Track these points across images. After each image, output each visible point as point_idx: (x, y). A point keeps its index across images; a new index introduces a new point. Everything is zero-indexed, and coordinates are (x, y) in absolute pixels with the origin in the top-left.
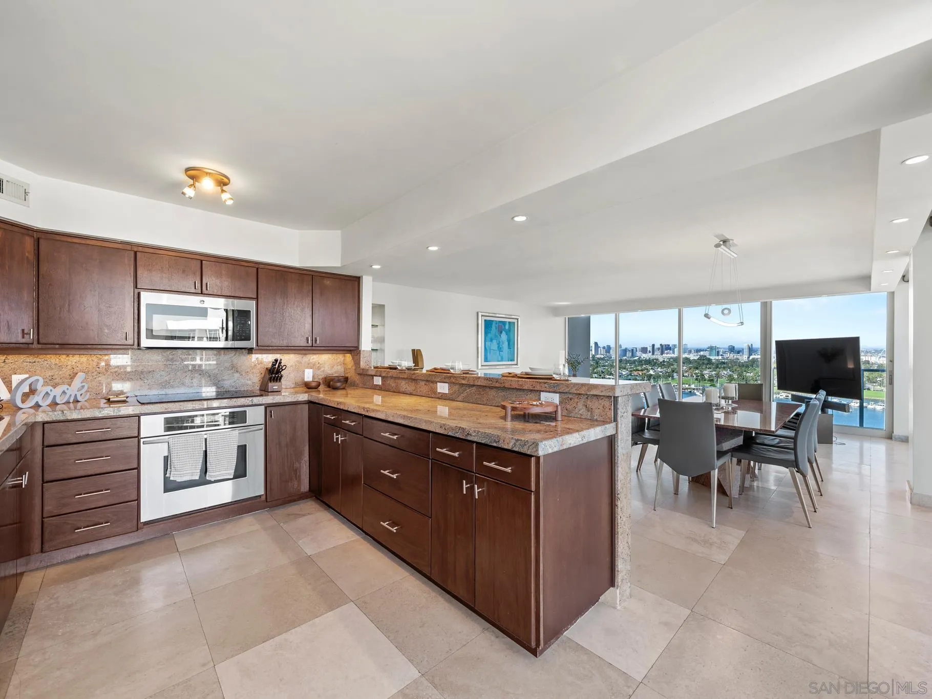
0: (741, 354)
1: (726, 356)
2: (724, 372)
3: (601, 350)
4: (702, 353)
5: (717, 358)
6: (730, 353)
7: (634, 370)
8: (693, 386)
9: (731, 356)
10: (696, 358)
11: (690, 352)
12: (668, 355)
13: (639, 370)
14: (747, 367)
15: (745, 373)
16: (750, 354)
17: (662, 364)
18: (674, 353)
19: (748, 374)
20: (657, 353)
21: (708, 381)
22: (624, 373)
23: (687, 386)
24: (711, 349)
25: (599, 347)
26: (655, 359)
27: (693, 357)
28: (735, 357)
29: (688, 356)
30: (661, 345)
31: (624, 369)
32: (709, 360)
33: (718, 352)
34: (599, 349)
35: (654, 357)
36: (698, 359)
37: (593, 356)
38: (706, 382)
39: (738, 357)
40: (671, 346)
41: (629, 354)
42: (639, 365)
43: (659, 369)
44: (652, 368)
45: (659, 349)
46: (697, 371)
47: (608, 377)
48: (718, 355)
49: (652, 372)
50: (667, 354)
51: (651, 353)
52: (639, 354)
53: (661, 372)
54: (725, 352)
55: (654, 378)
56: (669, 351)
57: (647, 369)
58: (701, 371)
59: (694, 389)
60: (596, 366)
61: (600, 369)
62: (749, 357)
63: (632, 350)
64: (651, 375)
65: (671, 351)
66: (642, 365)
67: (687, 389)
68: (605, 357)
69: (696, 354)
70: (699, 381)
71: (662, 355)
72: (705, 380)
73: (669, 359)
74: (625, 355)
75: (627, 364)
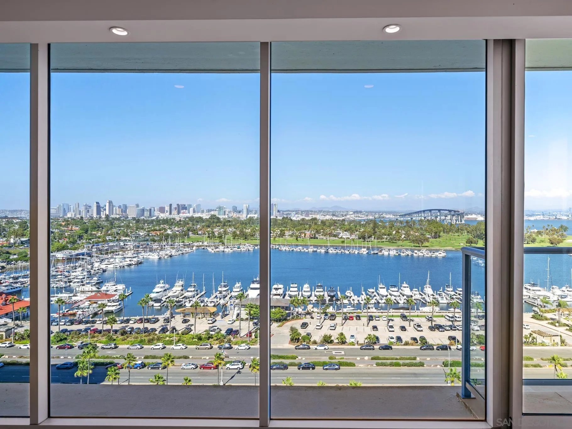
0: (241, 213)
1: (230, 215)
2: (230, 229)
3: (116, 209)
4: (212, 213)
5: (224, 217)
6: (234, 213)
7: (152, 230)
8: (205, 243)
9: (235, 215)
10: (208, 218)
11: (203, 212)
12: (184, 215)
13: (156, 230)
14: (246, 224)
15: (244, 229)
16: (248, 214)
17: (179, 224)
18: (189, 212)
19: (247, 231)
20: (174, 212)
21: (217, 238)
22: (141, 234)
23: (201, 243)
24: (220, 208)
25: (115, 206)
26: (173, 219)
27: (205, 216)
28: (237, 216)
29: (201, 216)
30: (178, 205)
31: (142, 229)
32: (218, 219)
33: (225, 212)
34: (114, 208)
35: (171, 216)
36: (209, 218)
37: (107, 216)
38: (216, 239)
39: (239, 216)
40: (186, 206)
41: (147, 214)
42: (157, 225)
43: (176, 229)
44: (169, 228)
45: (176, 208)
46: (209, 229)
47: (124, 238)
48: (225, 215)
49: (169, 232)
50: (183, 213)
51: (168, 213)
52: (157, 213)
53: (178, 231)
54: (230, 212)
55: (171, 238)
56: (184, 210)
57: (165, 229)
58: (212, 229)
59: (206, 246)
60: (110, 227)
61: (114, 230)
62: (247, 216)
63: (150, 210)
64: (168, 235)
65: (187, 211)
66: (160, 224)
67: (201, 246)
68: (121, 217)
69: (207, 213)
70: (211, 238)
71: (179, 214)
72: (215, 238)
73: (185, 218)
74: (143, 215)
75: (144, 224)
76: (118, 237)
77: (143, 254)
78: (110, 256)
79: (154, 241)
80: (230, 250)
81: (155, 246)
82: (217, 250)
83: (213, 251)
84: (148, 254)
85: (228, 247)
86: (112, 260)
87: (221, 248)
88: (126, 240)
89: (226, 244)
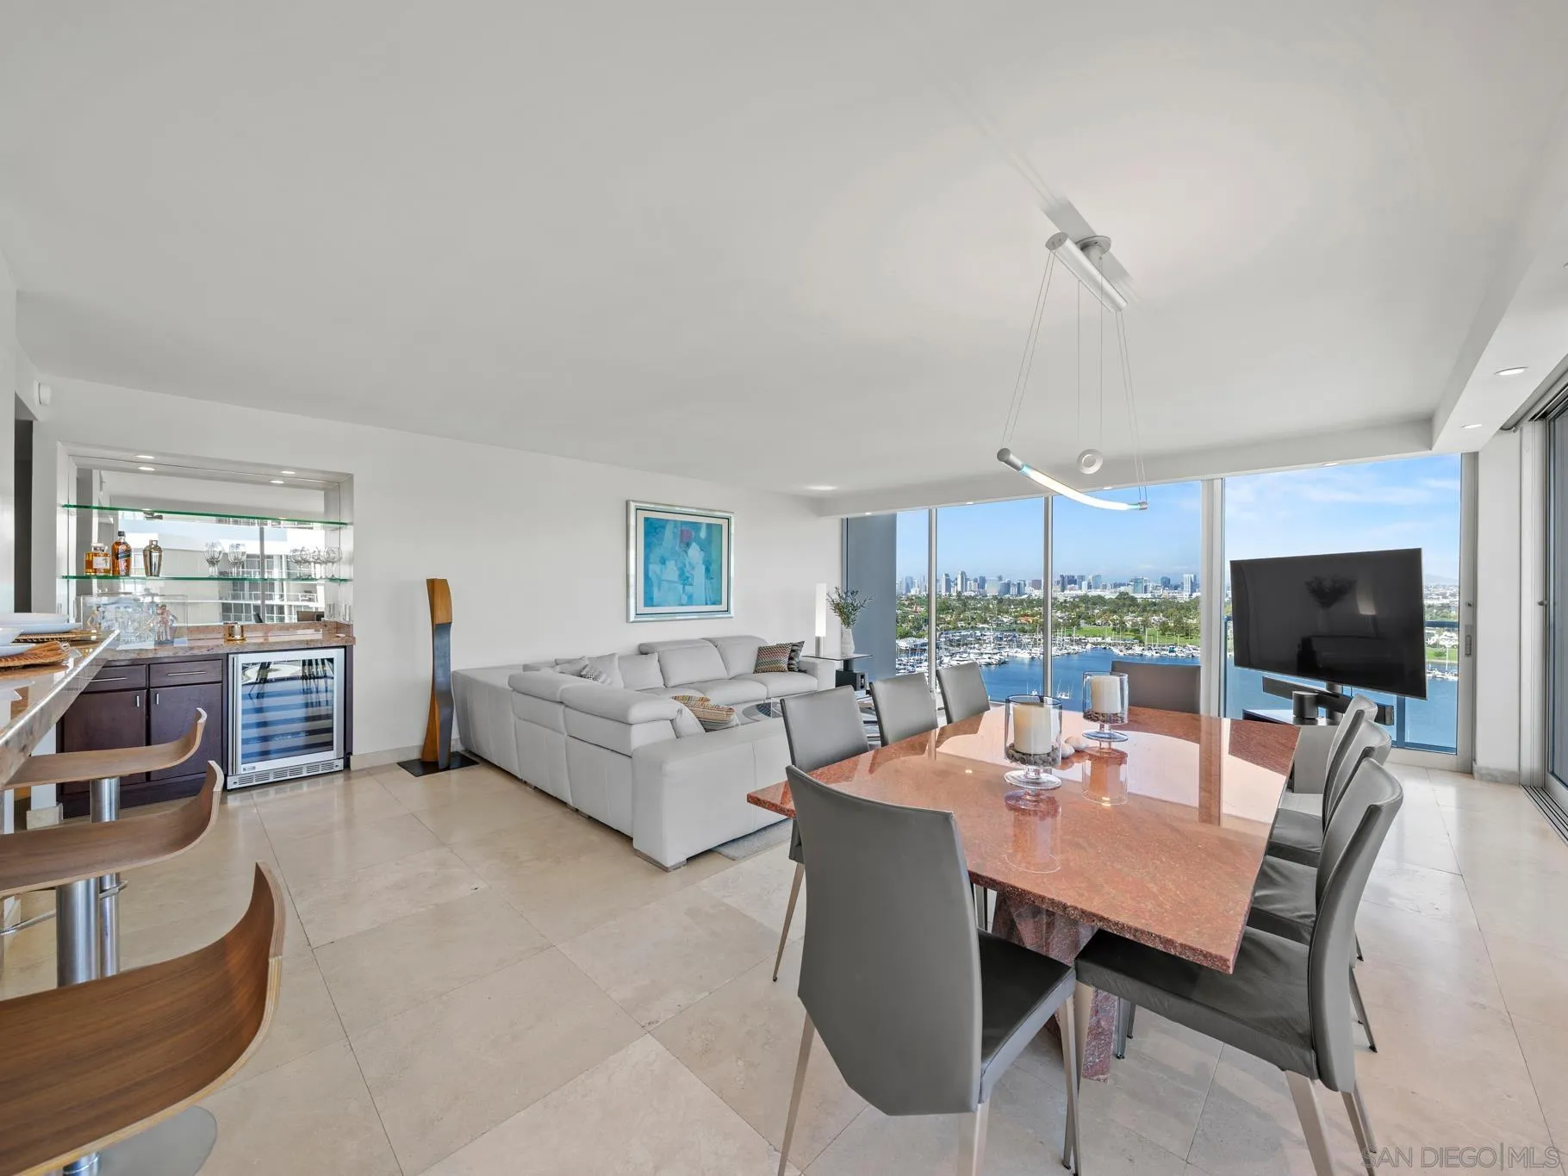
0: (1179, 589)
1: (1157, 593)
2: (1155, 617)
4: (1122, 589)
5: (1144, 596)
6: (1164, 589)
7: (1021, 616)
8: (1108, 640)
9: (1166, 593)
10: (1113, 597)
11: (1105, 587)
12: (1072, 592)
13: (1028, 616)
16: (1193, 590)
17: (1063, 606)
18: (1080, 588)
19: (1190, 621)
20: (1056, 588)
21: (1131, 632)
22: (1005, 620)
23: (1100, 639)
24: (1136, 581)
25: (968, 580)
26: (1053, 598)
27: (1109, 594)
28: (1171, 594)
29: (1102, 594)
30: (1060, 576)
31: (1006, 613)
32: (1133, 599)
33: (1146, 587)
34: (969, 582)
36: (1117, 598)
37: (959, 594)
38: (1128, 633)
39: (1175, 594)
40: (1076, 578)
41: (1013, 590)
42: (1028, 607)
43: (1059, 614)
45: (1058, 582)
47: (981, 626)
48: (1146, 593)
50: (1071, 589)
52: (1028, 589)
53: (1061, 618)
54: (1155, 588)
56: (1073, 585)
58: (1121, 617)
59: (1110, 644)
60: (962, 609)
61: (968, 614)
62: (1191, 595)
63: (1019, 584)
65: (1077, 586)
66: (1034, 607)
67: (1100, 644)
68: (977, 595)
69: (1113, 590)
70: (1119, 632)
71: (1063, 591)
72: (1126, 631)
73: (1074, 598)
74: (1008, 591)
75: (1010, 606)
76: (973, 624)
77: (1008, 650)
78: (962, 650)
79: (1024, 632)
80: (1154, 654)
81: (1025, 639)
82: (1130, 652)
83: (1121, 654)
84: (1015, 650)
85: (1150, 649)
86: (965, 655)
87: (1137, 649)
88: (983, 628)
89: (1146, 643)
